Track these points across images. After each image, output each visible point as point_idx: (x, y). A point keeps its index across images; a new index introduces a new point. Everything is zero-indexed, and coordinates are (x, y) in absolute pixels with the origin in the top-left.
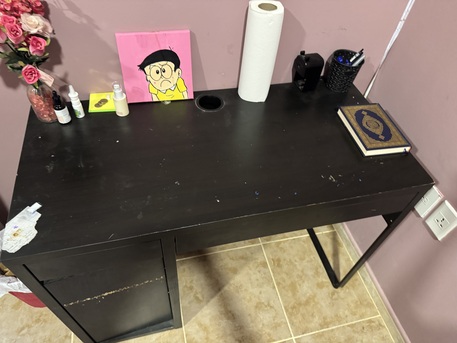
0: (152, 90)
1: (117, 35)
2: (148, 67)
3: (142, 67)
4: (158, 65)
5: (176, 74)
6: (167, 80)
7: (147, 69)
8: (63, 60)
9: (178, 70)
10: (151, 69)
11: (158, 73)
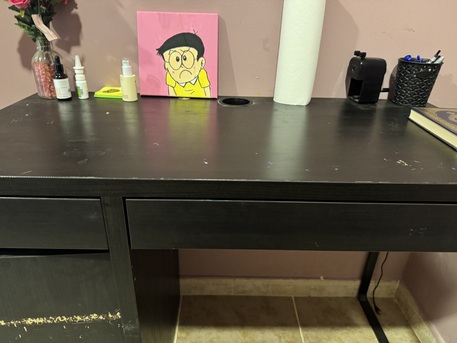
0: (170, 81)
1: (138, 12)
2: (167, 52)
3: (161, 51)
4: (179, 51)
5: (198, 64)
6: (187, 70)
7: (166, 54)
8: (82, 42)
9: (201, 59)
10: (171, 55)
11: (178, 60)
